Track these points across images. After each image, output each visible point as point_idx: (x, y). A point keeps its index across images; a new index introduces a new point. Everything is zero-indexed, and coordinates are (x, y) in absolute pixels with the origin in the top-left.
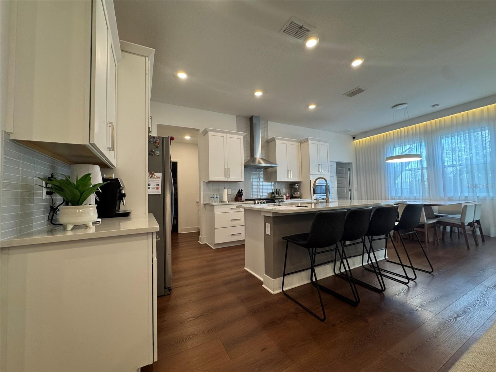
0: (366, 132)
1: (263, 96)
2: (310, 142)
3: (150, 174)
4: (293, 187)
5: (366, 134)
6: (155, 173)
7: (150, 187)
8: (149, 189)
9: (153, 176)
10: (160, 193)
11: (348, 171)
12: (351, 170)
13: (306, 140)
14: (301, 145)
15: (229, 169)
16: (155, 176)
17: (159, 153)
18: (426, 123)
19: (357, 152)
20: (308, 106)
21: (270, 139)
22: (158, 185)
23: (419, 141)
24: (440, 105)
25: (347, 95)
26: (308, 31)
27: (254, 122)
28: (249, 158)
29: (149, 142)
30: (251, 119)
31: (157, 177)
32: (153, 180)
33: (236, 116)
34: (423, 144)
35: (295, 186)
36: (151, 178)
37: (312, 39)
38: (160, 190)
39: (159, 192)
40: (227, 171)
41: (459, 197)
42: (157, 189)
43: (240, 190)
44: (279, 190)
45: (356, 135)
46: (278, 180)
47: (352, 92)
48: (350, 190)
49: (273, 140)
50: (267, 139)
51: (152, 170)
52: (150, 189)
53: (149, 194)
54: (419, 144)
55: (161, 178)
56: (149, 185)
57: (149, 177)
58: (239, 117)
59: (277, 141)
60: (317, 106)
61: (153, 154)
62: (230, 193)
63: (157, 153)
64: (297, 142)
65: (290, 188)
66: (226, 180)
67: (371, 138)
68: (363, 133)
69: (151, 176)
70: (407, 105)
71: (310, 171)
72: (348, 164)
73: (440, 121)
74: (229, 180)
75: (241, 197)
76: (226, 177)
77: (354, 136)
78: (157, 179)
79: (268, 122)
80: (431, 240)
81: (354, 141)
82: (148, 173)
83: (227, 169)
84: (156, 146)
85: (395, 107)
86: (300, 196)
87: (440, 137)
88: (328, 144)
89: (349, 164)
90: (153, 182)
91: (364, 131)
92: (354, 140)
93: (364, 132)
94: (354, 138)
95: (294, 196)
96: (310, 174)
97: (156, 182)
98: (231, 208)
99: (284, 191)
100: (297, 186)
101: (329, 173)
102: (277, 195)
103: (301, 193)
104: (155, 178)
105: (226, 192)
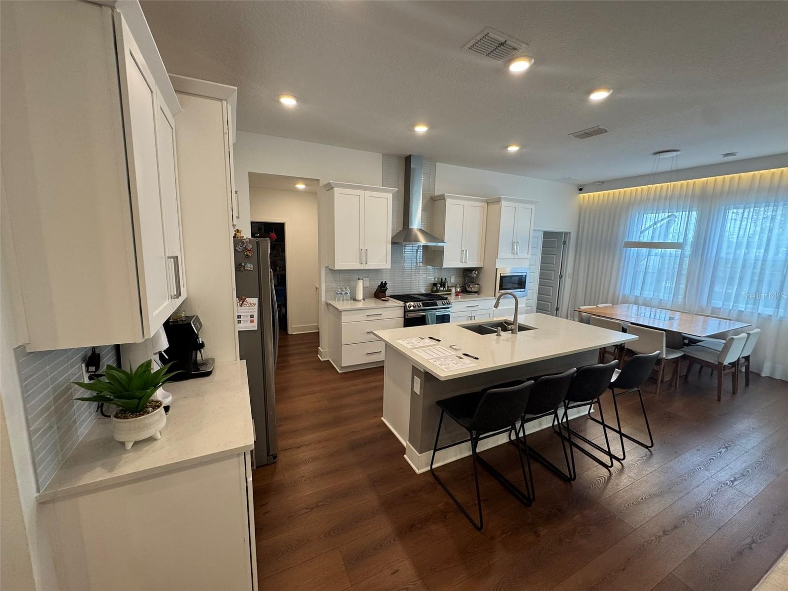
0: (603, 182)
1: (428, 132)
2: (504, 203)
3: (240, 301)
4: (469, 275)
5: (601, 185)
6: (247, 299)
7: (240, 321)
8: (238, 323)
9: (245, 303)
10: (256, 329)
11: (562, 246)
12: (567, 243)
13: (498, 201)
14: (489, 206)
15: (367, 249)
16: (247, 302)
17: (252, 266)
18: (707, 180)
19: (582, 214)
20: (507, 147)
21: (437, 196)
22: (252, 316)
23: (688, 210)
24: (737, 154)
25: (577, 136)
26: (515, 49)
27: (412, 166)
28: (401, 228)
29: (235, 250)
30: (408, 159)
31: (251, 304)
32: (246, 309)
33: (381, 155)
34: (694, 214)
35: (471, 274)
36: (241, 306)
37: (521, 61)
38: (255, 324)
39: (255, 327)
40: (363, 254)
41: (730, 310)
42: (252, 321)
43: (384, 283)
45: (584, 186)
46: (445, 266)
47: (586, 133)
48: (561, 277)
49: (442, 198)
50: (433, 195)
51: (241, 296)
52: (240, 323)
53: (239, 331)
54: (687, 213)
55: (257, 305)
56: (239, 317)
57: (238, 306)
58: (387, 156)
59: (448, 201)
60: (521, 149)
61: (242, 269)
62: (368, 286)
63: (249, 266)
64: (483, 201)
65: (463, 275)
66: (362, 268)
67: (609, 193)
68: (597, 183)
69: (241, 303)
70: (679, 153)
71: (498, 253)
73: (732, 180)
74: (367, 268)
75: (385, 292)
76: (362, 263)
77: (581, 185)
78: (252, 308)
79: (437, 163)
80: (667, 378)
81: (581, 195)
82: (236, 300)
83: (363, 250)
84: (247, 255)
85: (658, 155)
86: (477, 290)
87: (724, 207)
88: (533, 206)
89: (565, 233)
90: (244, 312)
91: (598, 180)
93: (599, 182)
94: (581, 190)
95: (468, 289)
96: (499, 257)
97: (249, 312)
98: (367, 314)
99: (454, 282)
100: (474, 274)
101: (529, 256)
102: (442, 289)
103: (480, 287)
104: (248, 305)
105: (361, 284)
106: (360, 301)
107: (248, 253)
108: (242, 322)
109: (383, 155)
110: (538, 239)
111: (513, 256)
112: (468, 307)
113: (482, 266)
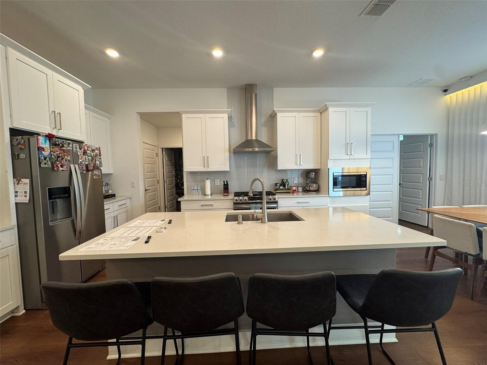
0: (471, 77)
2: (331, 110)
3: (17, 181)
4: (309, 176)
6: (22, 180)
7: (17, 195)
9: (20, 182)
10: (28, 202)
11: (429, 148)
12: (434, 146)
13: (326, 109)
14: (322, 115)
15: (208, 156)
16: (22, 182)
17: (24, 156)
21: (272, 113)
22: (26, 192)
29: (12, 145)
31: (25, 184)
32: (21, 187)
33: (226, 89)
36: (17, 184)
38: (28, 198)
39: (27, 200)
42: (26, 196)
44: (287, 180)
45: (449, 86)
46: (279, 168)
48: (430, 179)
49: (275, 113)
51: (17, 176)
52: (17, 197)
53: (16, 203)
55: (29, 184)
56: (16, 192)
57: (15, 184)
58: (231, 89)
59: (279, 115)
62: (219, 185)
66: (205, 170)
67: (481, 87)
68: (465, 79)
69: (17, 182)
71: (329, 154)
72: (429, 137)
74: (209, 170)
76: (204, 167)
77: (446, 87)
78: (26, 186)
79: (274, 88)
81: (447, 96)
82: (13, 180)
83: (205, 157)
84: (21, 148)
88: (369, 109)
89: (431, 136)
90: (20, 189)
92: (445, 95)
93: (465, 77)
94: (445, 91)
95: (309, 189)
96: (329, 159)
97: (23, 189)
98: (202, 204)
99: (297, 182)
100: (313, 175)
101: (369, 156)
102: (282, 187)
103: (319, 186)
104: (22, 184)
105: (208, 183)
106: (208, 195)
107: (20, 146)
108: (18, 196)
109: (228, 89)
110: (393, 142)
111: (348, 157)
112: (298, 202)
113: (319, 168)
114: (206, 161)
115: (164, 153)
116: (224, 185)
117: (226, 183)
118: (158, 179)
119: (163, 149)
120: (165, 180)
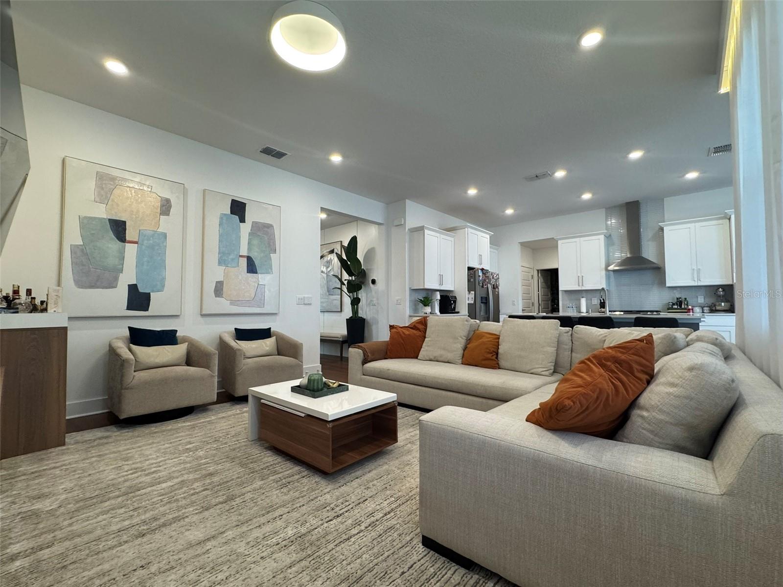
1: (593, 196)
10: (473, 303)
14: (730, 222)
15: (583, 276)
16: (471, 293)
17: (473, 280)
33: (604, 209)
37: (559, 172)
42: (472, 300)
44: (686, 299)
51: (469, 291)
53: (468, 303)
56: (468, 298)
57: (468, 294)
60: (699, 172)
62: (596, 303)
66: (580, 288)
74: (584, 288)
78: (473, 295)
79: (665, 199)
83: (580, 276)
95: (718, 308)
100: (720, 292)
105: (583, 302)
106: (583, 313)
107: (471, 276)
109: (606, 209)
113: (732, 283)
114: (580, 279)
115: (539, 274)
116: (601, 302)
117: (602, 301)
118: (533, 301)
119: (538, 271)
120: (540, 302)
